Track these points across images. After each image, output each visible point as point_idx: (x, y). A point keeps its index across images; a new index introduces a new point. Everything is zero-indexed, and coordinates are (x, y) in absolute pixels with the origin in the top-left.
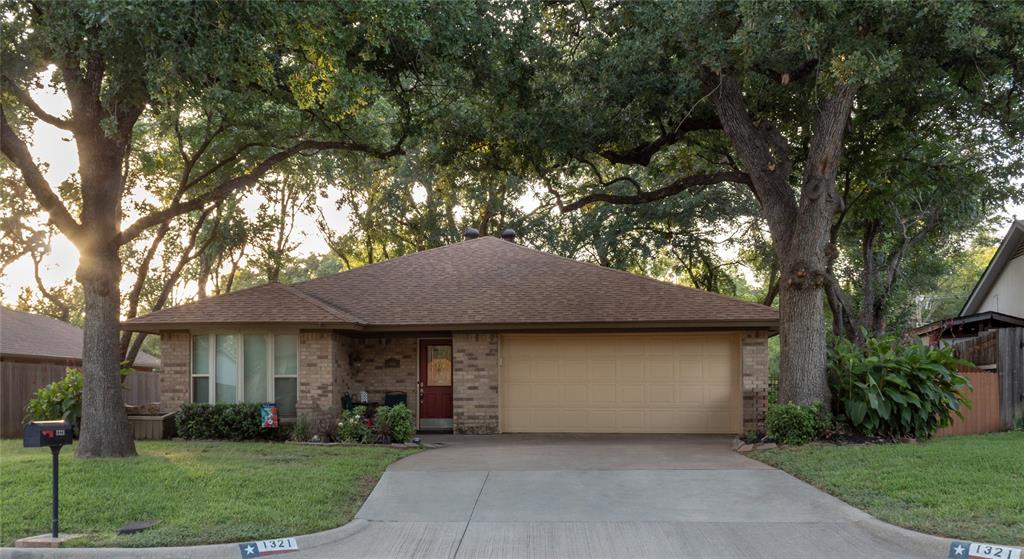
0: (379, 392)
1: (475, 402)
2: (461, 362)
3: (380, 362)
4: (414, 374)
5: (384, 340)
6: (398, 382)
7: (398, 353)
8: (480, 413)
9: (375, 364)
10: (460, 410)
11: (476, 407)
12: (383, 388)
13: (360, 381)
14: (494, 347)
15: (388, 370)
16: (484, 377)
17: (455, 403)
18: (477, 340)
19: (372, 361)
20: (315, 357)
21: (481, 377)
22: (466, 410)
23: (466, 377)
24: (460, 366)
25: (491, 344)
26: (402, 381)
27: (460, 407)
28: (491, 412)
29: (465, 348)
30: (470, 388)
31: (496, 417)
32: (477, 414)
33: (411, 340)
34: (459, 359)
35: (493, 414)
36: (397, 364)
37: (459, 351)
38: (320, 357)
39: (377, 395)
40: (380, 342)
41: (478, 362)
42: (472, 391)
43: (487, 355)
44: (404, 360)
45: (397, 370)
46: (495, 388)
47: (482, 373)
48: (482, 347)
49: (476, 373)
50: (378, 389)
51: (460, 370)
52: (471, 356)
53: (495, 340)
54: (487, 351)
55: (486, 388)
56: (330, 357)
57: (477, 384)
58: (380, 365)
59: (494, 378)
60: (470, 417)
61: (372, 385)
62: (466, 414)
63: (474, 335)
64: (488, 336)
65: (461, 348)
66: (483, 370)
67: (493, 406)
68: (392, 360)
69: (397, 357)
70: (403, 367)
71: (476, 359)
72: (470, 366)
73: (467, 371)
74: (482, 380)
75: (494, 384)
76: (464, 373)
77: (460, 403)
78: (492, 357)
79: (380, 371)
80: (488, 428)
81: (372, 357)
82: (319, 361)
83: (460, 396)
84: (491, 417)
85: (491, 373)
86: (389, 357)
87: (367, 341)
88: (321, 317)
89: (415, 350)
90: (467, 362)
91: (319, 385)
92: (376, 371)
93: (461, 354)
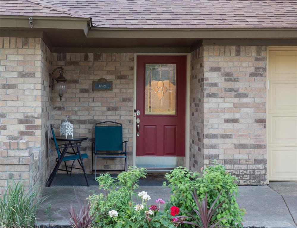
0: (84, 122)
1: (235, 141)
2: (215, 85)
3: (86, 83)
4: (130, 100)
5: (91, 55)
6: (109, 109)
7: (109, 73)
8: (242, 155)
9: (79, 86)
10: (213, 152)
11: (236, 146)
12: (90, 118)
13: (59, 109)
14: (261, 64)
15: (98, 95)
16: (247, 105)
17: (206, 141)
18: (238, 53)
19: (76, 82)
20: (15, 75)
21: (243, 105)
22: (221, 151)
23: (221, 106)
24: (213, 90)
25: (257, 59)
26: (115, 109)
27: (213, 147)
28: (256, 154)
29: (221, 65)
30: (228, 121)
31: (263, 162)
32: (237, 157)
33: (126, 56)
34: (211, 81)
35: (260, 157)
36: (108, 86)
37: (213, 70)
38: (22, 75)
39: (83, 126)
40: (86, 58)
41: (240, 86)
42: (230, 125)
43: (252, 75)
44: (118, 81)
45: (107, 94)
46: (262, 121)
47: (245, 100)
48: (244, 64)
49: (236, 100)
50: (82, 118)
51: (213, 95)
52: (229, 77)
53: (263, 54)
54: (252, 70)
55: (252, 120)
56: (39, 75)
57: (237, 116)
58: (87, 87)
59: (261, 107)
60: (226, 162)
61: (76, 113)
62: (221, 157)
63: (234, 48)
64: (254, 48)
65: (215, 65)
66: (245, 96)
67: (260, 147)
68: (102, 81)
69: (109, 78)
70: (115, 91)
71: (236, 80)
72: (231, 90)
73: (224, 98)
74: (245, 110)
75: (261, 116)
76: (219, 100)
77: (213, 141)
78: (259, 78)
79: (86, 95)
80: (253, 176)
81: (75, 77)
82: (21, 80)
83: (212, 132)
84: (257, 162)
85: (258, 100)
86: (97, 78)
87: (68, 56)
88: (30, 10)
89: (132, 69)
90: (223, 84)
91: (21, 117)
92: (81, 95)
93: (215, 74)
